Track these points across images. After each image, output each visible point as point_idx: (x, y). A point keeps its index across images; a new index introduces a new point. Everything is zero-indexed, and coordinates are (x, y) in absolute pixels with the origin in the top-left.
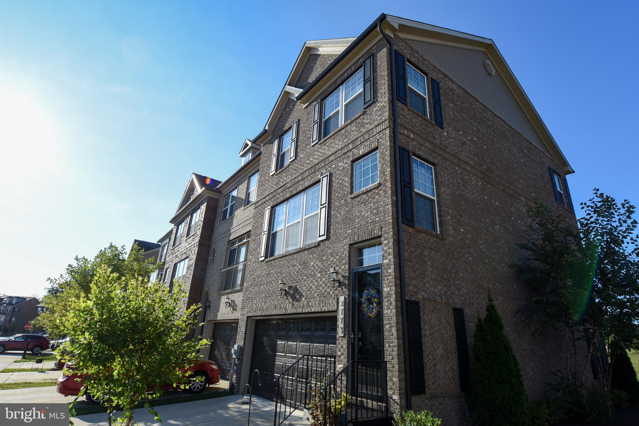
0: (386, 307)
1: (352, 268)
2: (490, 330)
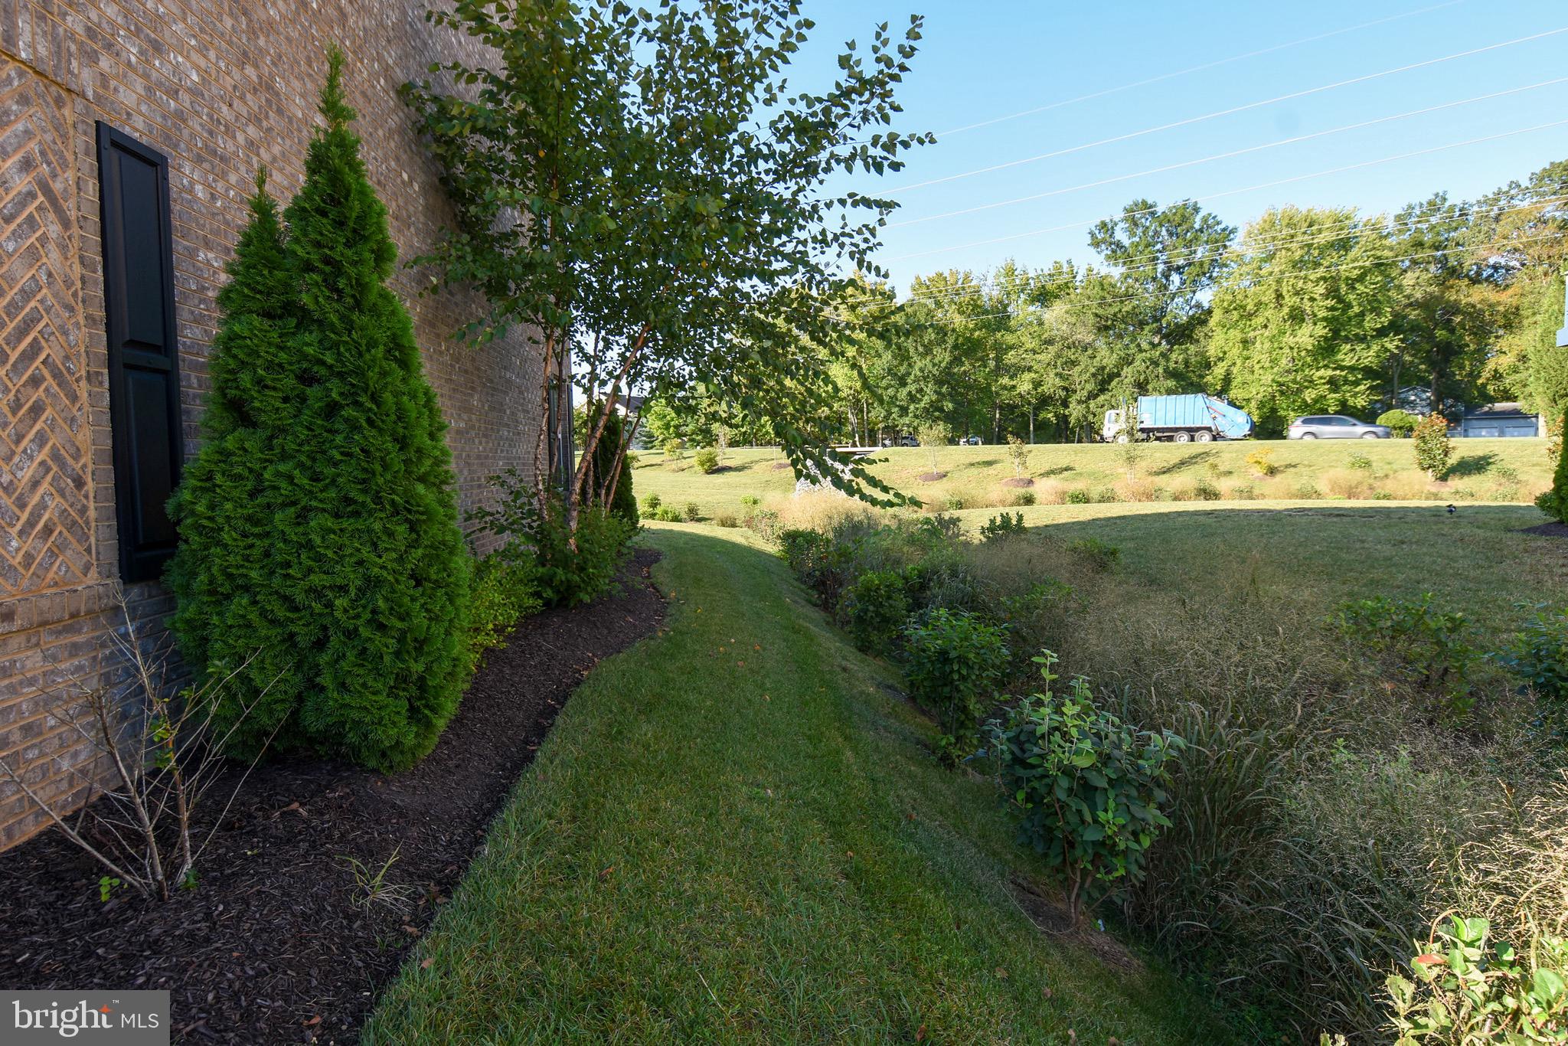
2: (327, 261)
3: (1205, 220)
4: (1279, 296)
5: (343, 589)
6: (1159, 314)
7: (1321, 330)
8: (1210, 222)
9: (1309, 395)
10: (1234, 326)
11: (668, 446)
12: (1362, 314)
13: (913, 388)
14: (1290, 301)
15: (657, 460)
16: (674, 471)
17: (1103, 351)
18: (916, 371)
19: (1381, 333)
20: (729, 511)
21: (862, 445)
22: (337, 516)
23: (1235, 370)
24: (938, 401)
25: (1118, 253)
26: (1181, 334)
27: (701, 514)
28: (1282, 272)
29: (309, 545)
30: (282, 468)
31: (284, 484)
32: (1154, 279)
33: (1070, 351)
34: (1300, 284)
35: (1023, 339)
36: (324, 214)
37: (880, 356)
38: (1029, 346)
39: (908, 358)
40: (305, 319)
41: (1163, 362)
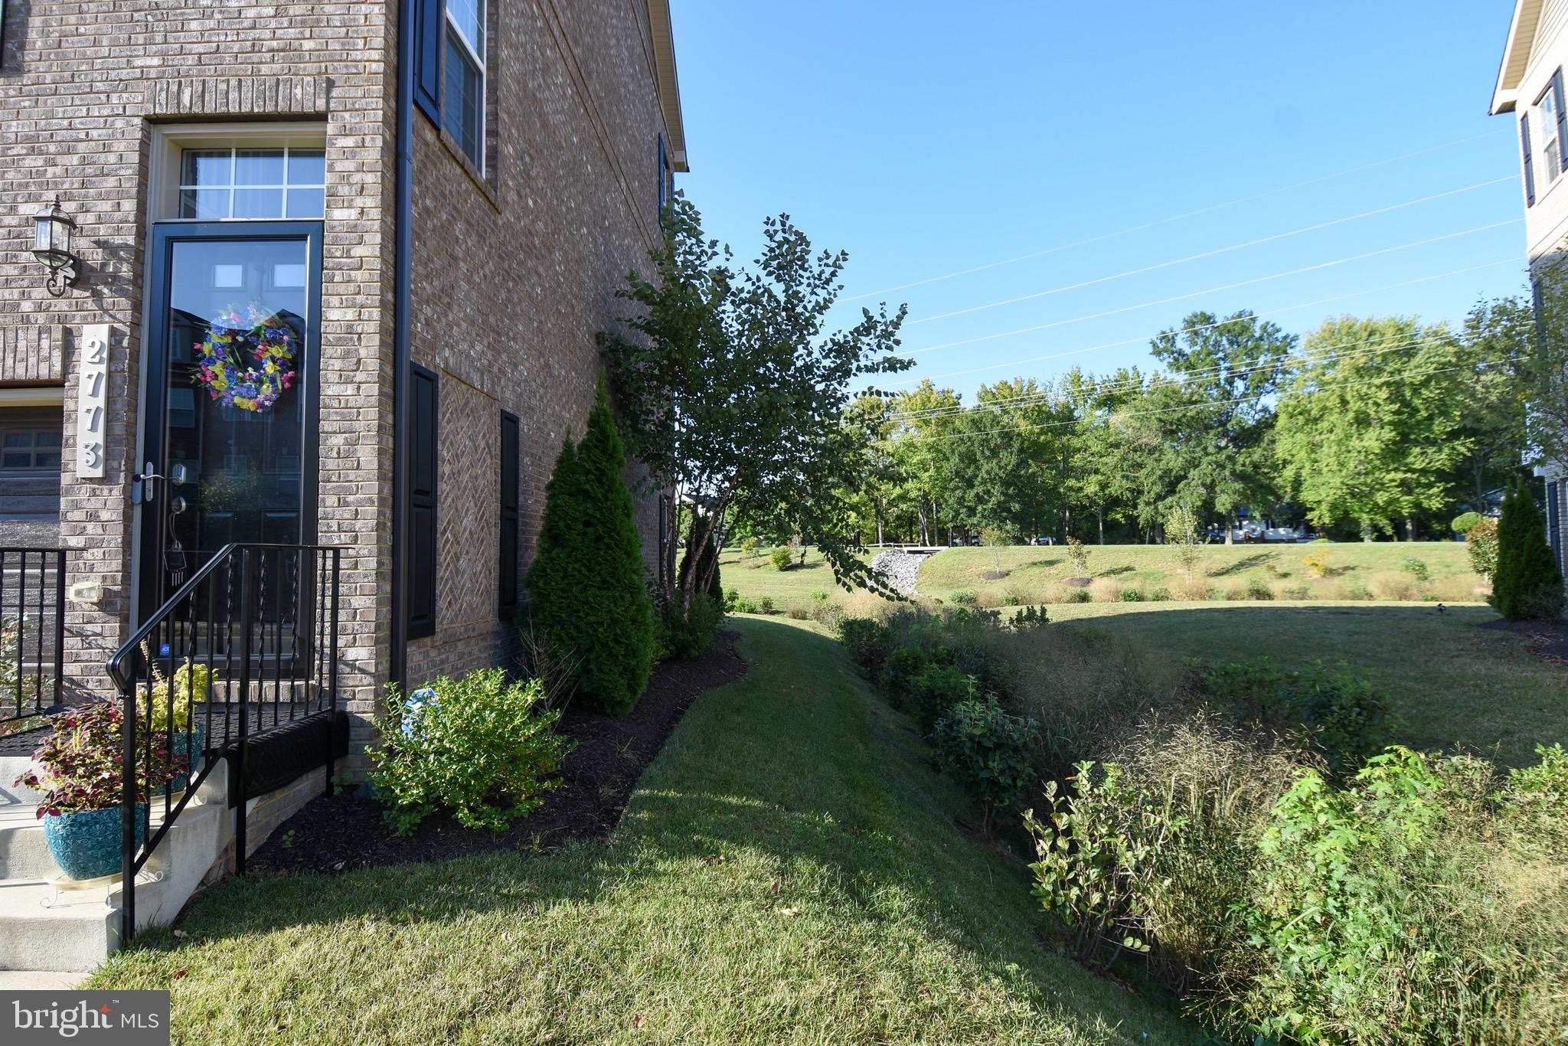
0: (333, 377)
1: (151, 219)
2: (597, 469)
3: (1264, 328)
4: (1344, 402)
5: (601, 624)
6: (1223, 419)
7: (1388, 434)
8: (1269, 331)
9: (1381, 498)
10: (1300, 429)
11: (745, 545)
12: (1431, 418)
13: (980, 489)
14: (1354, 405)
15: (735, 557)
16: (750, 568)
17: (1170, 455)
18: (983, 474)
19: (1453, 435)
20: (800, 605)
21: (932, 545)
22: (599, 589)
23: (1304, 473)
24: (1005, 502)
25: (1181, 361)
26: (1249, 437)
27: (775, 607)
28: (1346, 380)
29: (587, 602)
30: (576, 566)
31: (576, 573)
32: (1218, 385)
33: (1135, 454)
34: (1364, 390)
35: (1089, 443)
36: (596, 447)
37: (948, 460)
38: (1094, 449)
39: (975, 461)
40: (587, 495)
41: (1229, 466)
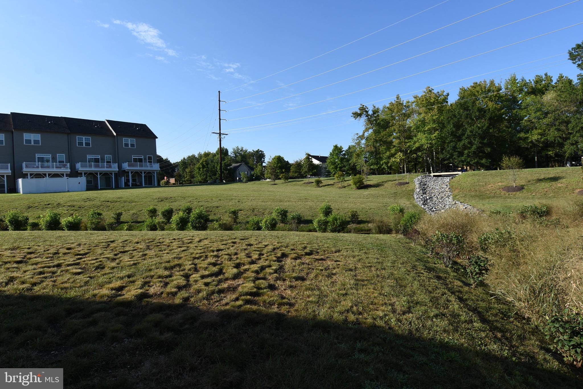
11: (337, 175)
13: (466, 141)
15: (331, 182)
16: (340, 188)
18: (468, 132)
24: (482, 147)
37: (446, 127)
39: (463, 126)
